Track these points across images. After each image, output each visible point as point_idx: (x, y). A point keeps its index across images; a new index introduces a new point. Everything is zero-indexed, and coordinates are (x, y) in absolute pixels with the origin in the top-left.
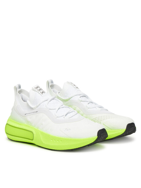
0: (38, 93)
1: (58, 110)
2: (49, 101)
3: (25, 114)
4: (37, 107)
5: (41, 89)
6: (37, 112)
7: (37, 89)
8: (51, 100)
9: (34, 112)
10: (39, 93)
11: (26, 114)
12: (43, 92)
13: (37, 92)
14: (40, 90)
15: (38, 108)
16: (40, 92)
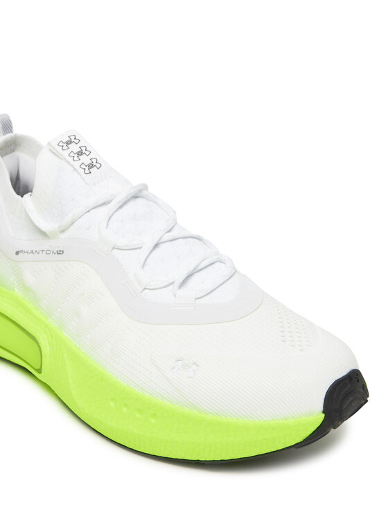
0: (73, 166)
1: (152, 251)
2: (113, 205)
3: (17, 253)
4: (63, 231)
5: (84, 149)
6: (60, 253)
7: (69, 151)
8: (125, 203)
9: (48, 252)
10: (75, 169)
11: (22, 251)
12: (91, 166)
13: (69, 162)
14: (80, 153)
15: (66, 234)
16: (77, 164)
